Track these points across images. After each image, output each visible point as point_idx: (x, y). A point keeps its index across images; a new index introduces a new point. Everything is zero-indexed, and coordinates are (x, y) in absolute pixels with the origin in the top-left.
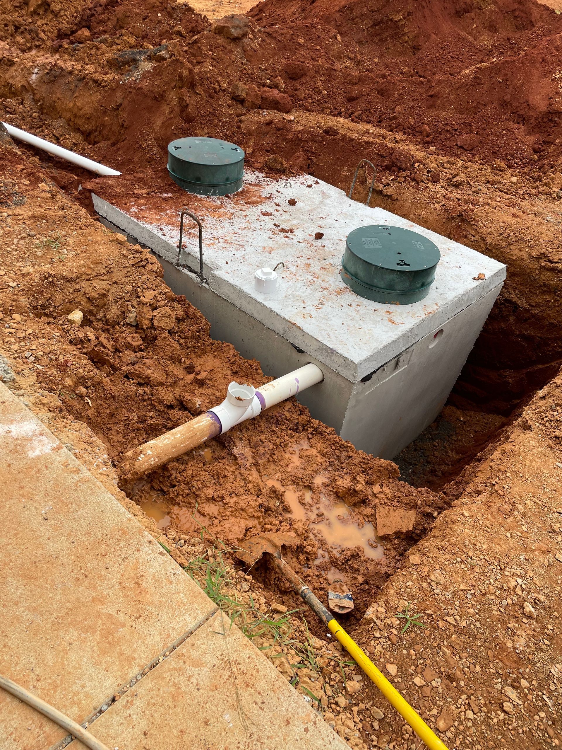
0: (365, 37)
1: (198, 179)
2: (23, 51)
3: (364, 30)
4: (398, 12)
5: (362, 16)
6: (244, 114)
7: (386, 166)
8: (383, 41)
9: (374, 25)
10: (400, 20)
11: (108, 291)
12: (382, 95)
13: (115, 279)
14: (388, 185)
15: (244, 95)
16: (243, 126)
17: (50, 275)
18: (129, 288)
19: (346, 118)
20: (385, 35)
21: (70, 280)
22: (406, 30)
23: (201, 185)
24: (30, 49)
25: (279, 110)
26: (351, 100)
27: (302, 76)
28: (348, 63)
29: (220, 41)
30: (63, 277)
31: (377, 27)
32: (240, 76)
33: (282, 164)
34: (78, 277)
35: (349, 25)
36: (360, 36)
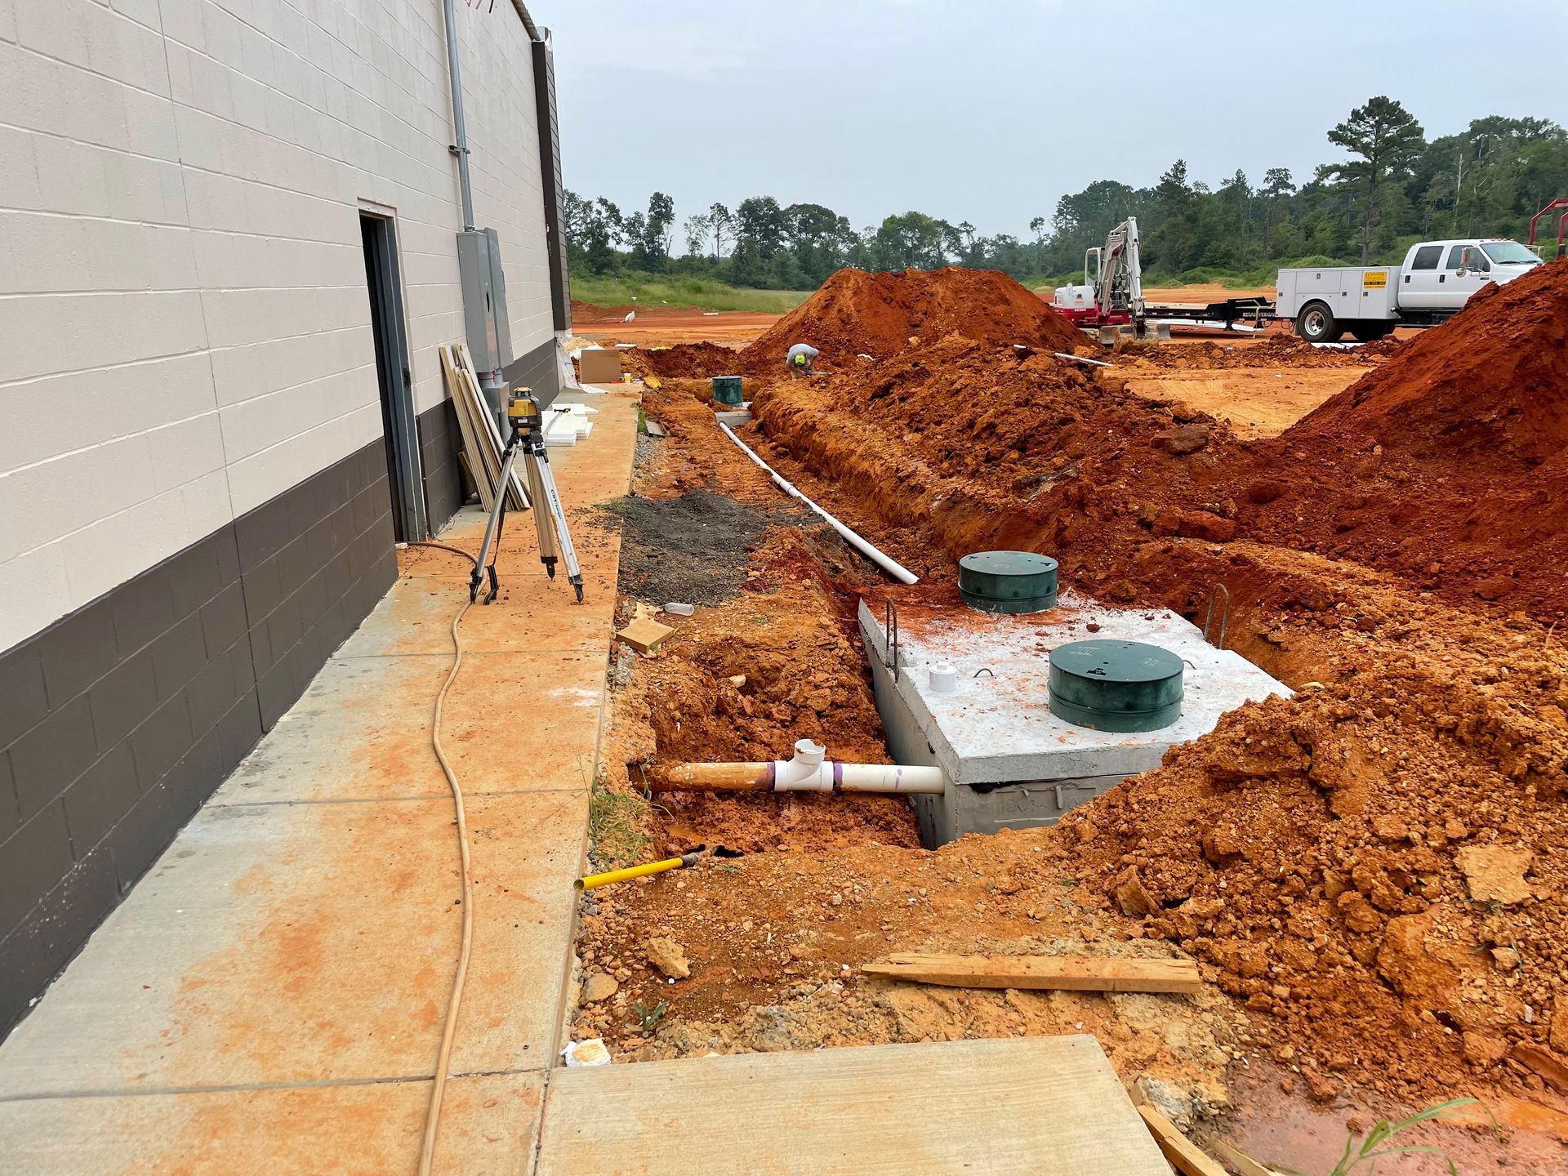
0: (1428, 448)
1: (979, 591)
2: (943, 477)
3: (1428, 439)
4: (1489, 409)
5: (1427, 419)
6: (1146, 542)
7: (1286, 604)
8: (1465, 453)
9: (1445, 432)
10: (1494, 420)
11: (784, 666)
12: (1395, 523)
13: (795, 656)
14: (1278, 628)
15: (1152, 518)
16: (1137, 555)
17: (731, 637)
18: (804, 667)
19: (1321, 553)
20: (1469, 444)
21: (748, 646)
22: (1508, 435)
23: (981, 598)
24: (951, 476)
25: (1207, 539)
26: (1342, 530)
27: (1272, 499)
28: (1384, 484)
29: (1155, 456)
30: (742, 642)
31: (1454, 434)
32: (1170, 498)
33: (1127, 591)
34: (756, 646)
35: (1404, 432)
36: (1420, 446)
